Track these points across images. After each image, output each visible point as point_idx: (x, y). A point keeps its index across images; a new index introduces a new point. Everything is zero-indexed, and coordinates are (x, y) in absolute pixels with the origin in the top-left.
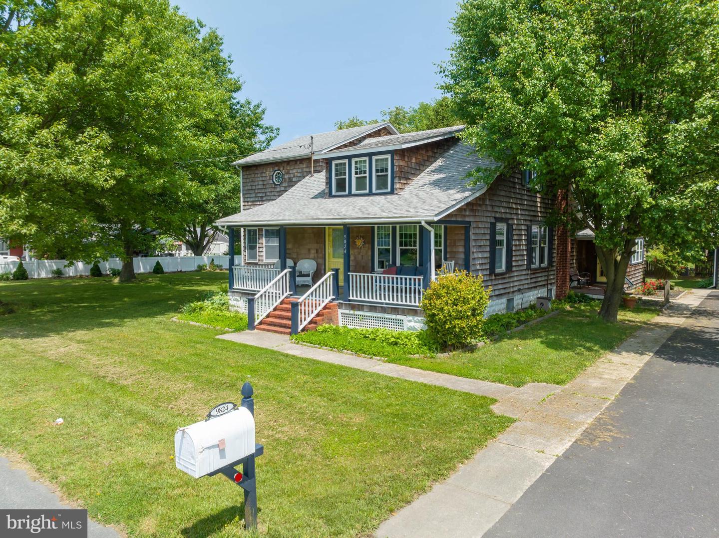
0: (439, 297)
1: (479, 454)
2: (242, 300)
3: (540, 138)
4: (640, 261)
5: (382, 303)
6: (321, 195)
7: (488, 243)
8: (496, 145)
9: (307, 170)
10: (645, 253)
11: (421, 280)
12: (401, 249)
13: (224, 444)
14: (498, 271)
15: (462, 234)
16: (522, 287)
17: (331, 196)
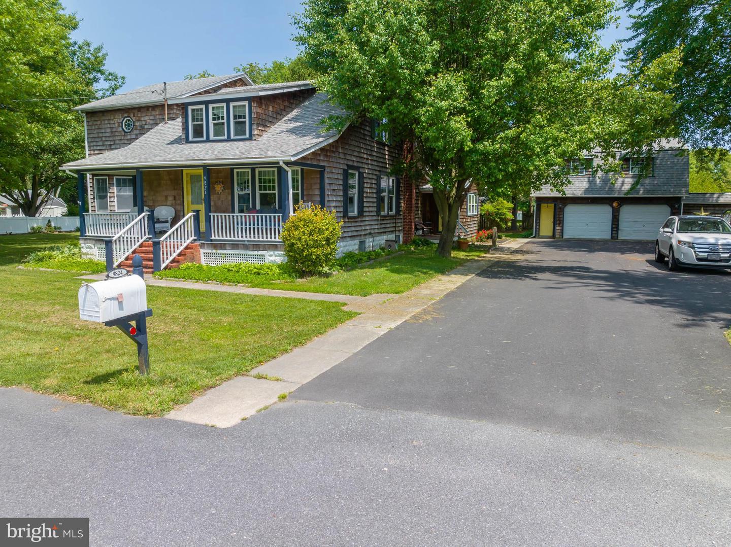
0: (297, 228)
1: (330, 332)
2: (96, 248)
3: (383, 88)
4: (475, 213)
5: (244, 241)
6: (177, 141)
7: (341, 188)
8: (346, 95)
9: (161, 117)
10: (480, 207)
11: (281, 217)
12: (260, 194)
13: (122, 297)
14: (350, 214)
15: (317, 178)
16: (372, 232)
17: (188, 141)
